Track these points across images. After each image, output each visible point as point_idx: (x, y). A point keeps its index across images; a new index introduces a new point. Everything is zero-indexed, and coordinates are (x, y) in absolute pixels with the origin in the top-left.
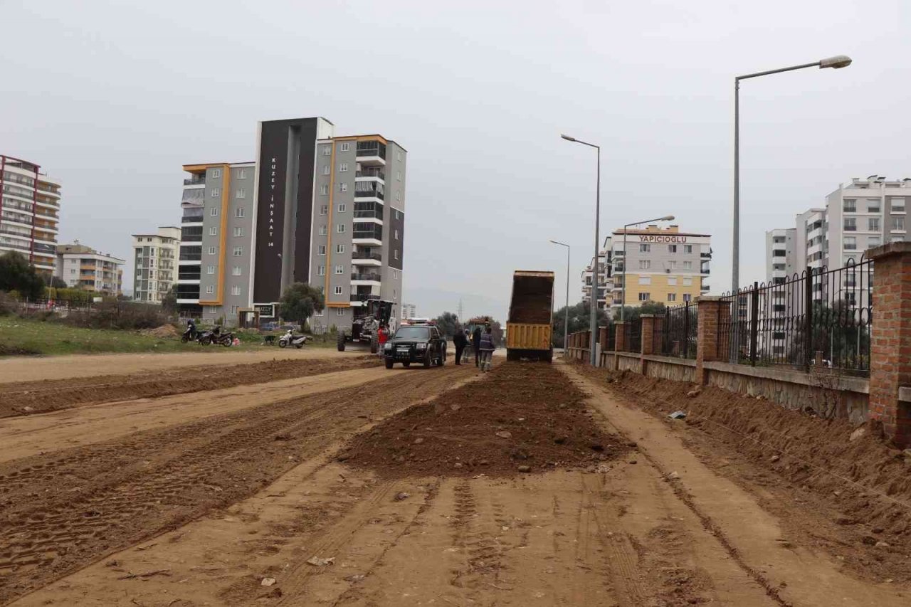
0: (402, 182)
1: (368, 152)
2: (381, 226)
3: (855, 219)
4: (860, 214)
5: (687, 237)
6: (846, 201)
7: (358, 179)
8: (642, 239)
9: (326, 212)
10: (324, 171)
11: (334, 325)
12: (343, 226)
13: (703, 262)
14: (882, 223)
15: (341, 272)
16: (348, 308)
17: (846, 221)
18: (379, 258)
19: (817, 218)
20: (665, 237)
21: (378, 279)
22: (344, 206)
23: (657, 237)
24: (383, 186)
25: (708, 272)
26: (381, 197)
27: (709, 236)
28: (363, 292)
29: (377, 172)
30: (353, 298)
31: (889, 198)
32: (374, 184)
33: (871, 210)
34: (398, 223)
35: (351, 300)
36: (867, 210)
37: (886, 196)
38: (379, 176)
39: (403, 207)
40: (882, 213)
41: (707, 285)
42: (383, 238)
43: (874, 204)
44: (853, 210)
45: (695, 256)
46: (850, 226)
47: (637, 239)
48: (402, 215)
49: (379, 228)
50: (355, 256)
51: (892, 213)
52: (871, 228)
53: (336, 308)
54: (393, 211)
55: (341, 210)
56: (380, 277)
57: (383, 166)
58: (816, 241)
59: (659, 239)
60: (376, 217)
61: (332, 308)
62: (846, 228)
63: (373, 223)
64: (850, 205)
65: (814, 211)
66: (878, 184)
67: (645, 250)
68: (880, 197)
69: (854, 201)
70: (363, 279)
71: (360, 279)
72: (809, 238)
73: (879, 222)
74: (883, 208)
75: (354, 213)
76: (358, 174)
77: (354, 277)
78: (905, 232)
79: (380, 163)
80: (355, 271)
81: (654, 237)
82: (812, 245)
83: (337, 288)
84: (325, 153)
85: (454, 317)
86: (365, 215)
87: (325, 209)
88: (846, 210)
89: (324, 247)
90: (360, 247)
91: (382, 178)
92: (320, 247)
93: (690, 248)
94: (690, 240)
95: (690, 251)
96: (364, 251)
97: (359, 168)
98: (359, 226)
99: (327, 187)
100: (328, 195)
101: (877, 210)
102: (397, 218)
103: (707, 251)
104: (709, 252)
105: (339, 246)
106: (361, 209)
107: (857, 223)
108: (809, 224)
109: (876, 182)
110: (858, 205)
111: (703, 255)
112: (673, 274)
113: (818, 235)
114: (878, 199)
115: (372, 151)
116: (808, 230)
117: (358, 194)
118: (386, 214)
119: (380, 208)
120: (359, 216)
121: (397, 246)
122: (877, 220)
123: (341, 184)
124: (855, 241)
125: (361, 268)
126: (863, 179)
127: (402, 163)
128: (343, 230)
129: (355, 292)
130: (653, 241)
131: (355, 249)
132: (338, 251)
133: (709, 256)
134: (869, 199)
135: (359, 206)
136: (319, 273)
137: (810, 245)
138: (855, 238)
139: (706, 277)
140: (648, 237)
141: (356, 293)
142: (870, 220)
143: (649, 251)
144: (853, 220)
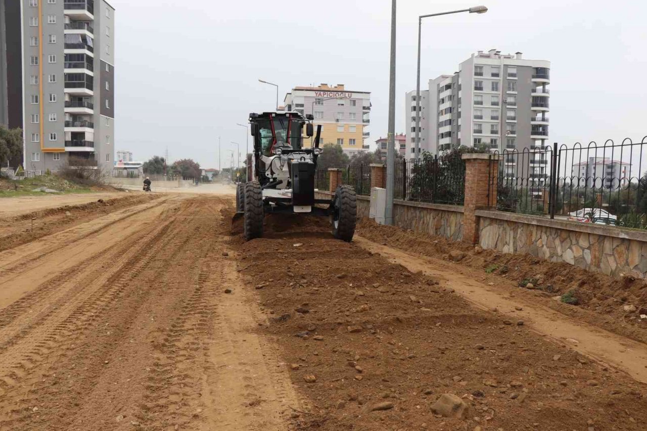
0: (111, 37)
1: (75, 5)
2: (92, 77)
3: (482, 82)
4: (486, 78)
5: (352, 93)
6: (476, 67)
7: (67, 32)
8: (317, 94)
9: (36, 63)
10: (32, 21)
11: (48, 169)
12: (54, 76)
13: (364, 113)
14: (500, 86)
15: (54, 119)
16: (63, 153)
17: (476, 83)
18: (91, 107)
19: (448, 81)
20: (335, 93)
21: (91, 126)
22: (54, 57)
23: (329, 93)
24: (92, 39)
25: (368, 121)
26: (91, 49)
27: (369, 93)
28: (78, 139)
29: (86, 25)
30: (67, 144)
31: (506, 66)
32: (84, 38)
33: (493, 75)
34: (108, 75)
35: (66, 145)
36: (491, 75)
37: (504, 65)
38: (88, 30)
39: (113, 60)
40: (501, 78)
41: (367, 132)
42: (94, 88)
43: (495, 71)
44: (481, 74)
45: (358, 109)
46: (478, 87)
47: (313, 94)
48: (111, 68)
49: (90, 79)
50: (68, 105)
51: (508, 78)
52: (493, 89)
53: (51, 153)
54: (103, 64)
55: (51, 61)
56: (93, 124)
57: (91, 21)
58: (447, 99)
59: (331, 95)
60: (87, 68)
61: (48, 153)
62: (476, 88)
63: (83, 74)
64: (478, 71)
65: (444, 77)
66: (497, 56)
67: (319, 103)
68: (500, 66)
69: (481, 68)
70: (76, 126)
71: (73, 126)
72: (441, 97)
73: (498, 85)
74: (501, 74)
75: (65, 63)
76: (67, 26)
77: (67, 124)
78: (516, 93)
79: (89, 17)
80: (68, 118)
81: (326, 92)
82: (443, 102)
83: (52, 135)
84: (31, 5)
85: (163, 160)
86: (75, 66)
87: (35, 60)
88: (476, 74)
89: (37, 97)
90: (71, 96)
91: (91, 31)
92: (33, 96)
93: (354, 102)
94: (354, 96)
95: (354, 104)
96: (77, 100)
97: (67, 21)
98: (70, 76)
99: (36, 39)
100: (37, 46)
101: (497, 75)
102: (107, 70)
103: (367, 105)
104: (369, 105)
105: (51, 95)
106: (72, 60)
107: (484, 85)
108: (441, 86)
109: (496, 54)
110: (484, 71)
111: (364, 108)
112: (340, 123)
113: (449, 94)
114: (498, 67)
115: (79, 5)
116: (440, 91)
117: (68, 46)
118: (96, 65)
119: (90, 60)
120: (70, 67)
121: (108, 96)
122: (497, 84)
123: (50, 36)
124: (482, 99)
125: (75, 116)
126: (486, 52)
127: (111, 18)
128: (54, 80)
129: (69, 138)
130: (325, 96)
131: (67, 99)
132: (51, 100)
133: (368, 108)
134: (493, 67)
135: (69, 57)
136: (33, 121)
137: (441, 102)
138: (482, 96)
139: (366, 125)
140: (322, 93)
141: (70, 140)
142: (493, 83)
143: (322, 104)
144: (481, 83)
